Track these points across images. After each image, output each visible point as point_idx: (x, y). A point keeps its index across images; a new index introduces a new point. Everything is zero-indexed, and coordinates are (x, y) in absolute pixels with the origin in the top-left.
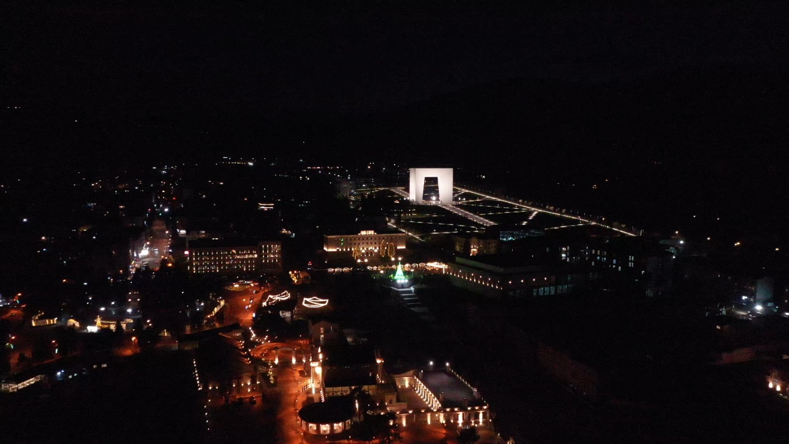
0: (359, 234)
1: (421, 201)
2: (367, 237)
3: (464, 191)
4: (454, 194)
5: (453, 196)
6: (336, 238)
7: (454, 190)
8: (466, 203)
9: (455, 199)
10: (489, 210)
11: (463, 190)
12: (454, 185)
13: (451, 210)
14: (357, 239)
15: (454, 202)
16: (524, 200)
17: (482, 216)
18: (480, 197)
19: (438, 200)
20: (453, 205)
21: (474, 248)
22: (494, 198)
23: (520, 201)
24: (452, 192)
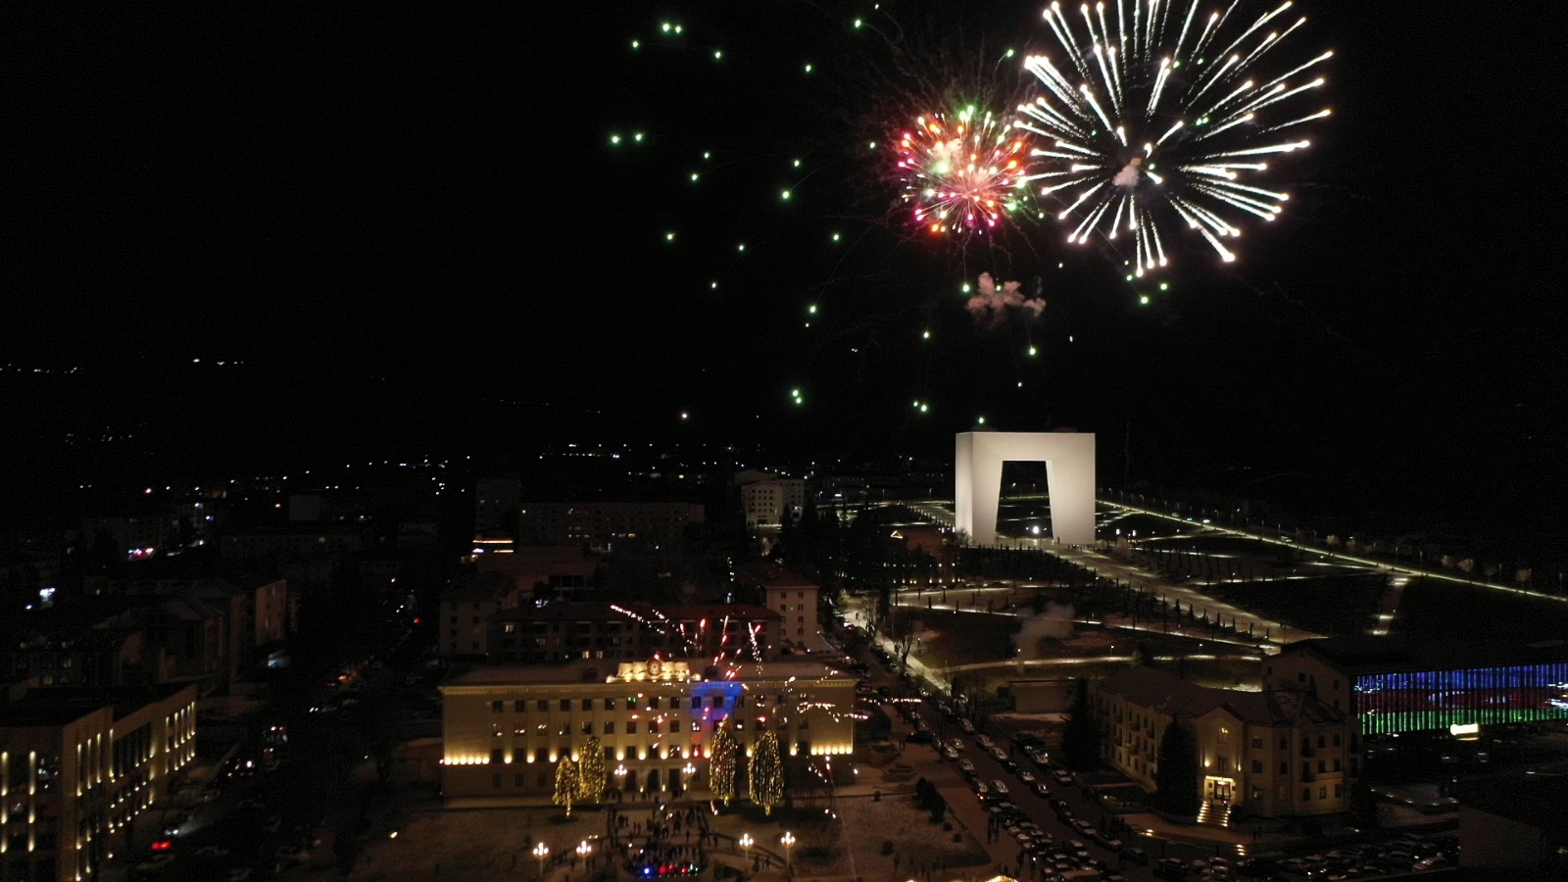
0: (609, 679)
1: (991, 538)
2: (655, 695)
3: (1128, 511)
4: (1098, 519)
5: (1097, 523)
6: (489, 696)
7: (1098, 508)
8: (1138, 545)
9: (1105, 534)
10: (1227, 568)
11: (1126, 508)
12: (1098, 495)
13: (1090, 568)
14: (599, 702)
15: (1100, 542)
16: (1343, 538)
17: (1204, 591)
18: (1185, 529)
19: (1047, 533)
20: (1099, 551)
21: (1220, 769)
22: (1229, 532)
23: (1330, 539)
24: (1093, 513)
